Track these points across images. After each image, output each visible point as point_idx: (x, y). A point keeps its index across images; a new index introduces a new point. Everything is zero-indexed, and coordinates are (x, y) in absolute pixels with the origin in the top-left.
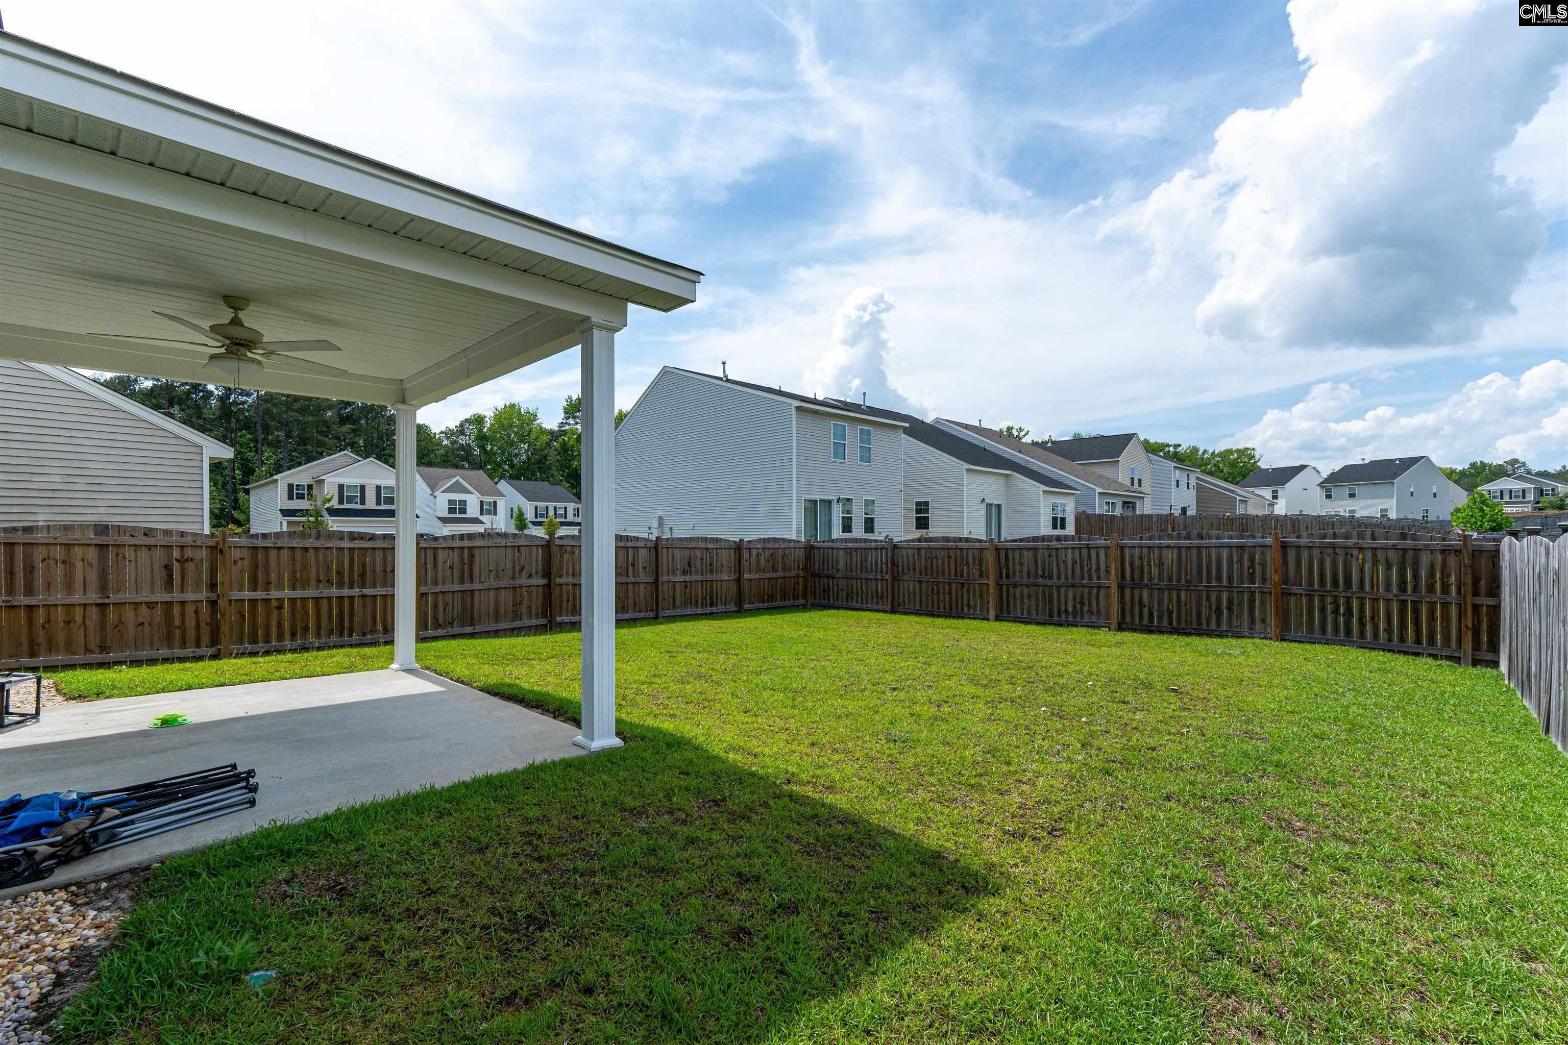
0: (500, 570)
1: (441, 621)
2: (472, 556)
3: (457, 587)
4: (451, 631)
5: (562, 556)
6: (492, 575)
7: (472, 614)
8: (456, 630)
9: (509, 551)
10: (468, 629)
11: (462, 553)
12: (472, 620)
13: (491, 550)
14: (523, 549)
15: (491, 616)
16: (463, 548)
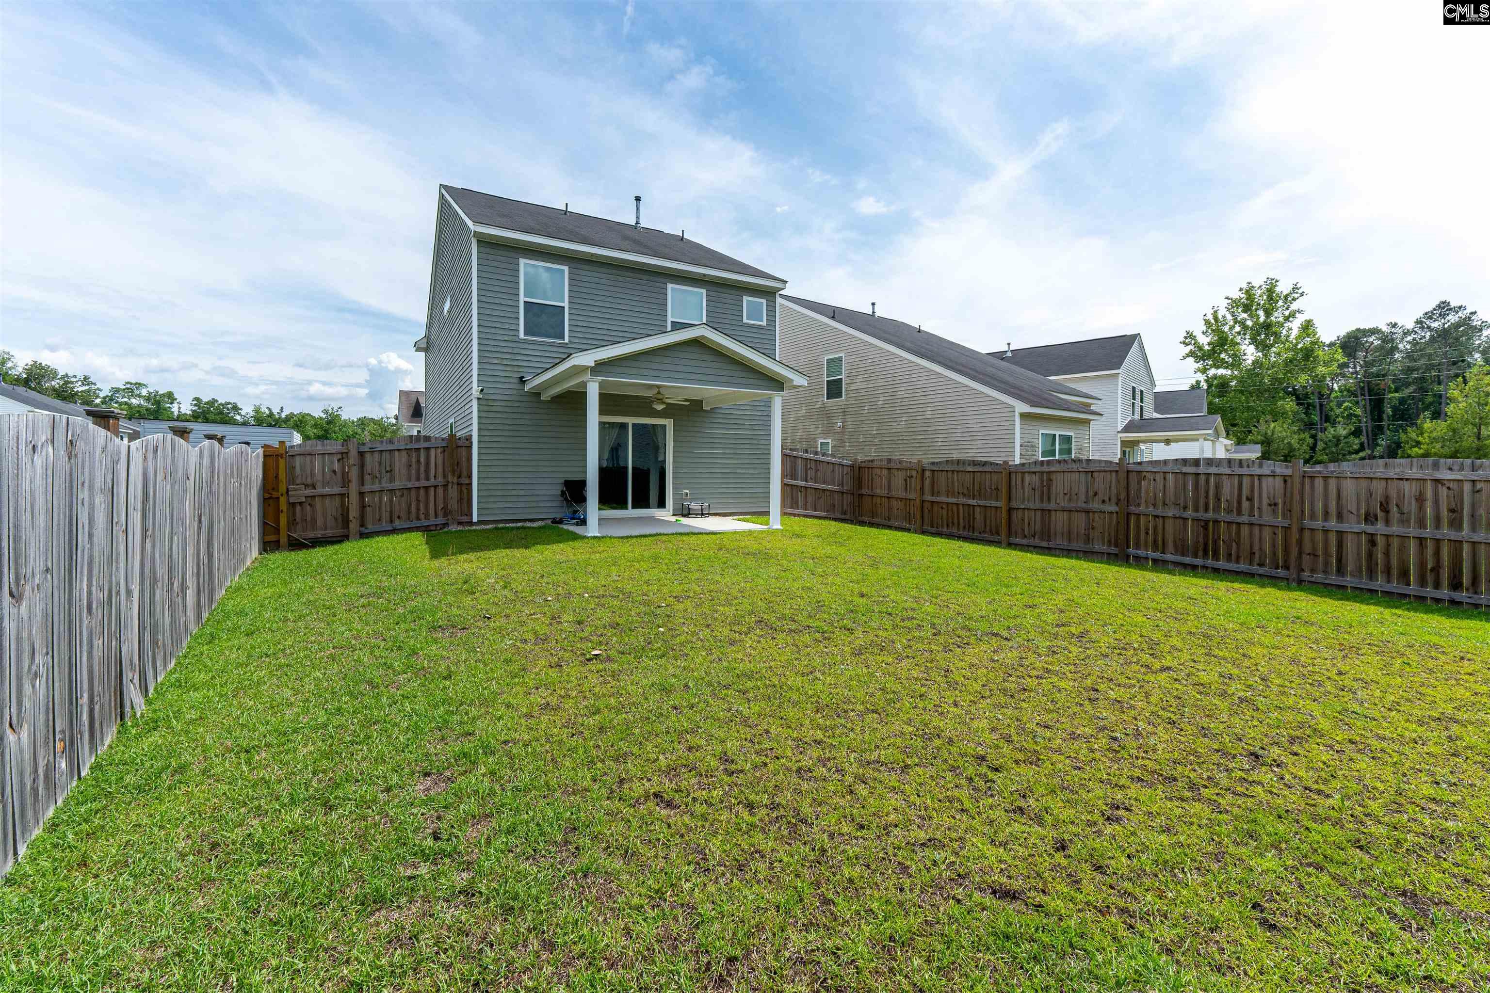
0: (1073, 494)
1: (1026, 533)
2: (1050, 480)
3: (1038, 505)
4: (1032, 542)
5: (1139, 483)
6: (1067, 497)
7: (1049, 529)
8: (1037, 541)
9: (1083, 476)
10: (1044, 544)
11: (1042, 476)
12: (1049, 536)
13: (1066, 474)
14: (1095, 474)
15: (1065, 536)
16: (1043, 472)
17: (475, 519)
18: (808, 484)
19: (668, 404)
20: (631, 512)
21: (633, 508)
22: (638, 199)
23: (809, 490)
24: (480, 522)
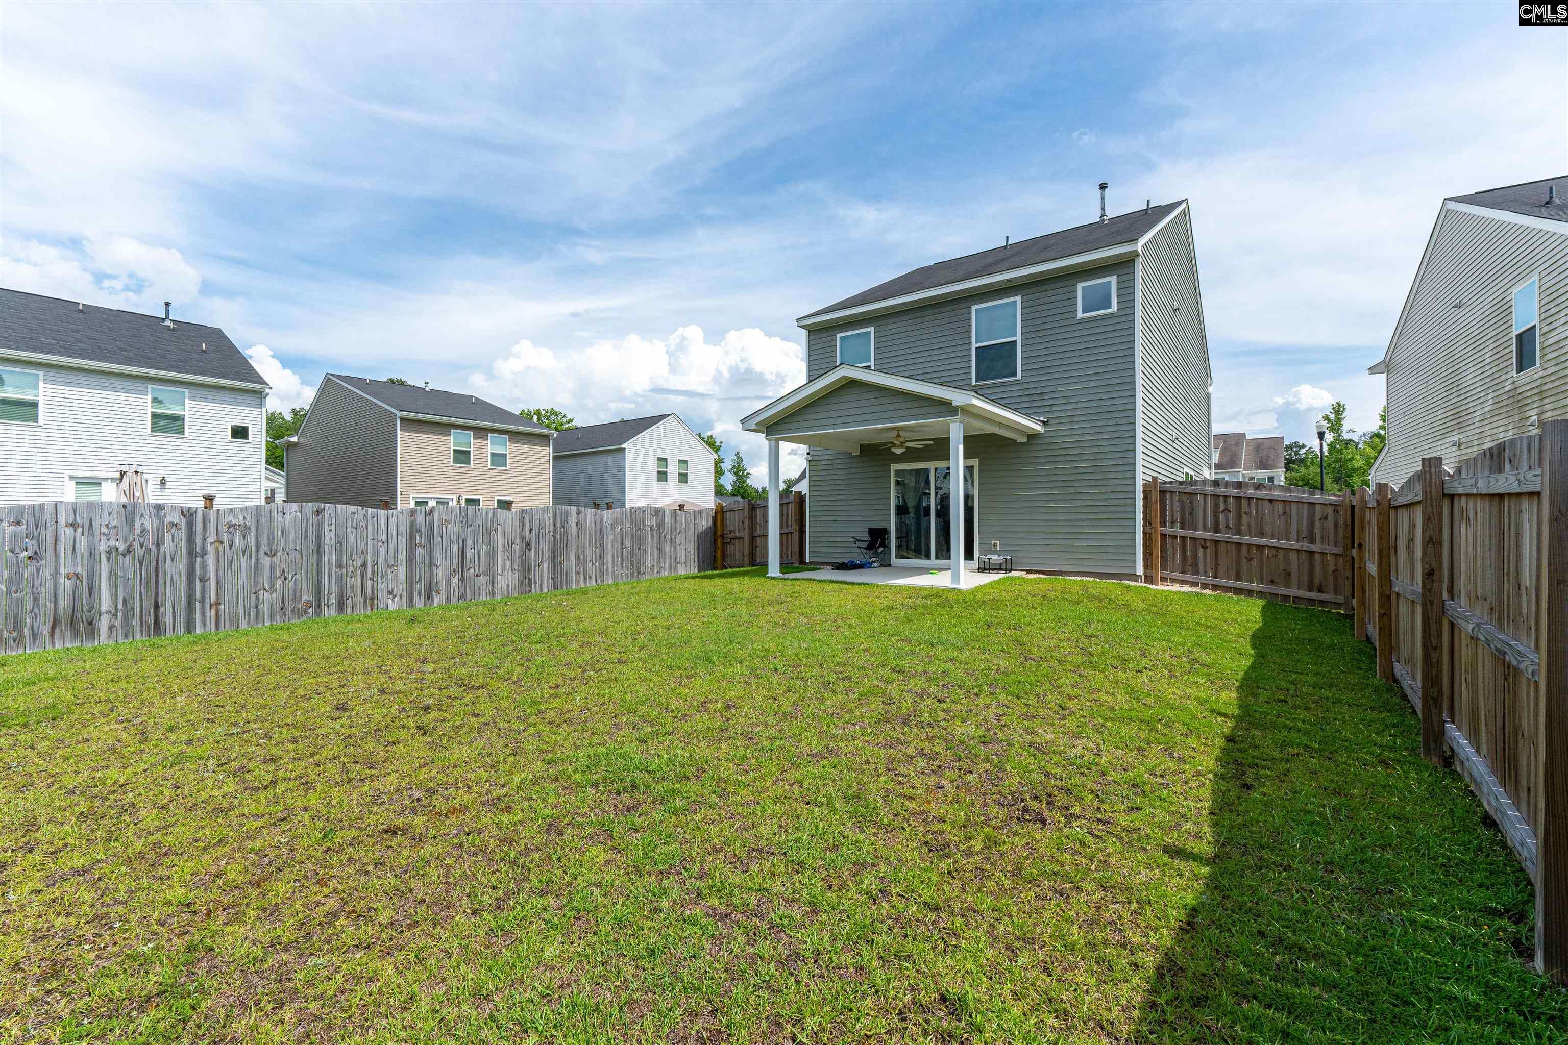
17: (808, 561)
18: (1221, 536)
19: (907, 448)
20: (933, 561)
21: (937, 558)
22: (1103, 187)
23: (1222, 546)
24: (811, 563)
